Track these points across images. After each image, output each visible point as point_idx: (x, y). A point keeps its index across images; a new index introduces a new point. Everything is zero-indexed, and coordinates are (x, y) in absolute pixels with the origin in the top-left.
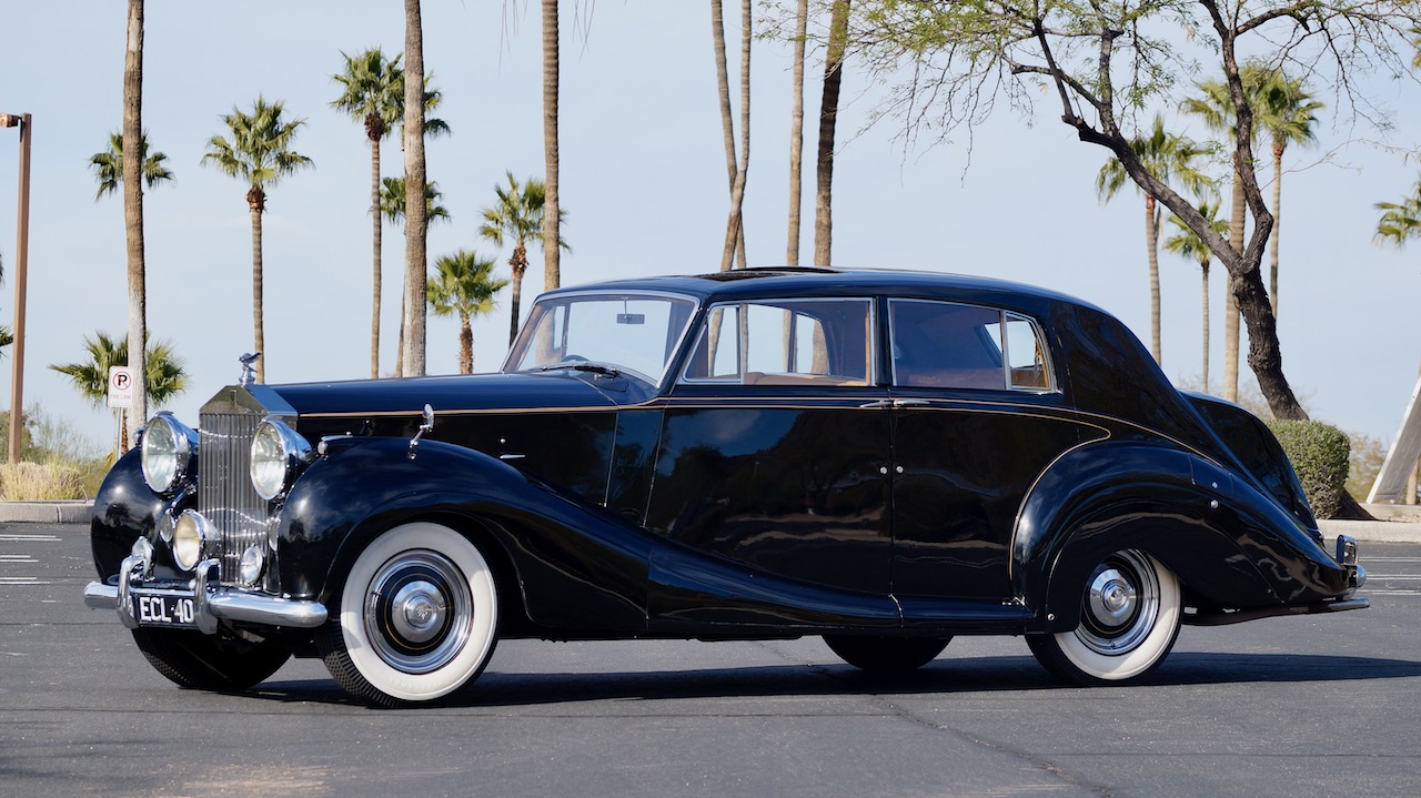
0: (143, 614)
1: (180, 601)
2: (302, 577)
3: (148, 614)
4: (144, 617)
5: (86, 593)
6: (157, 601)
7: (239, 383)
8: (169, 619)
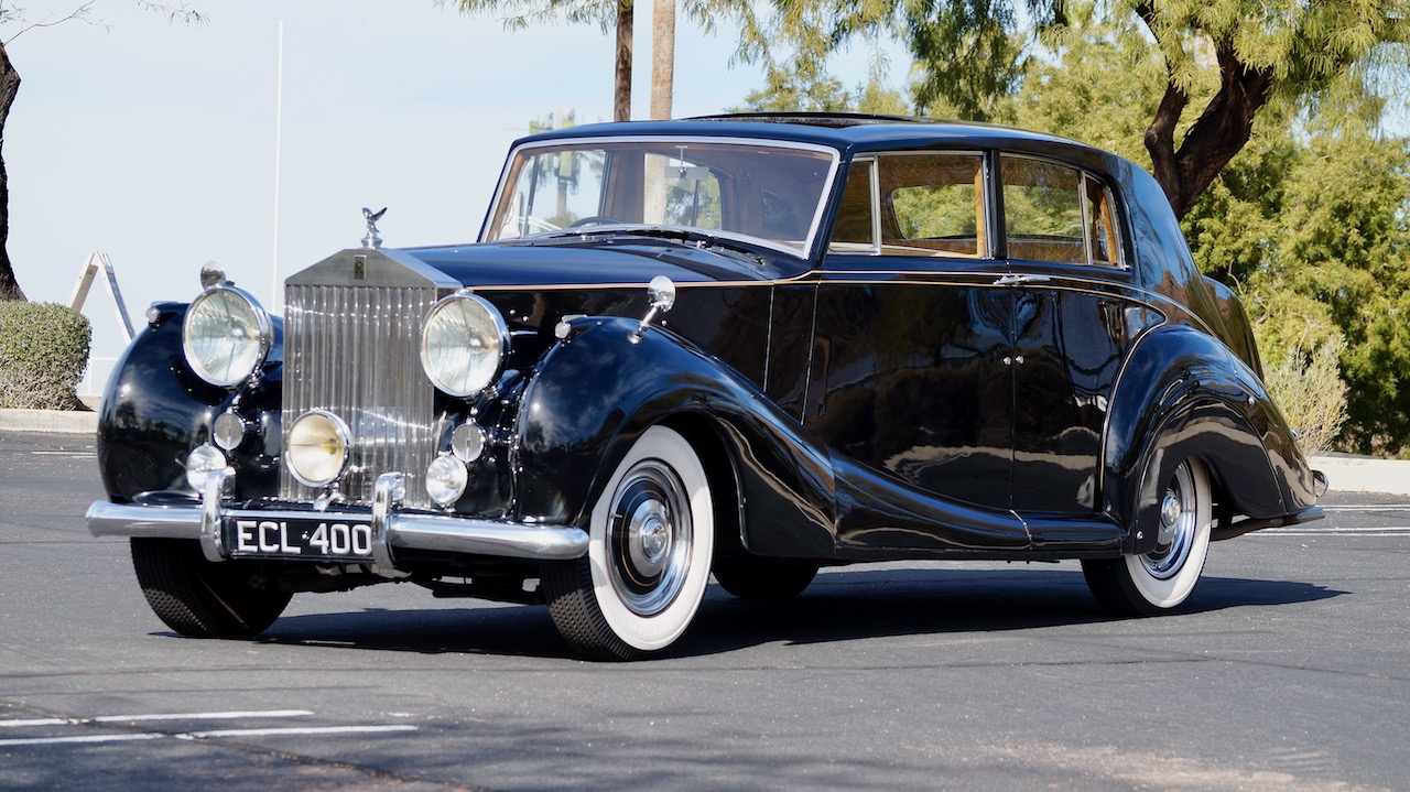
0: (241, 543)
1: (323, 526)
2: (558, 496)
3: (255, 541)
4: (242, 547)
5: (87, 516)
6: (274, 526)
7: (361, 246)
8: (297, 550)
